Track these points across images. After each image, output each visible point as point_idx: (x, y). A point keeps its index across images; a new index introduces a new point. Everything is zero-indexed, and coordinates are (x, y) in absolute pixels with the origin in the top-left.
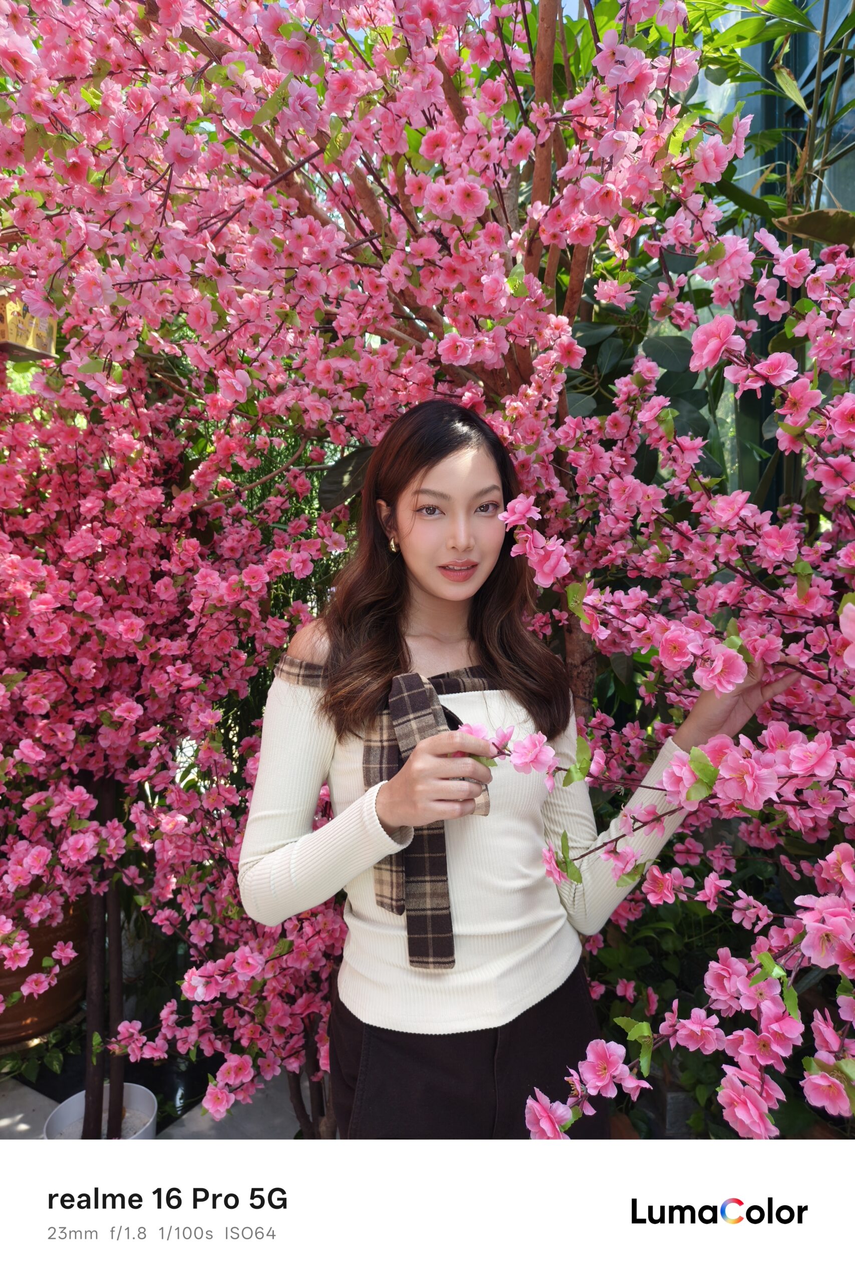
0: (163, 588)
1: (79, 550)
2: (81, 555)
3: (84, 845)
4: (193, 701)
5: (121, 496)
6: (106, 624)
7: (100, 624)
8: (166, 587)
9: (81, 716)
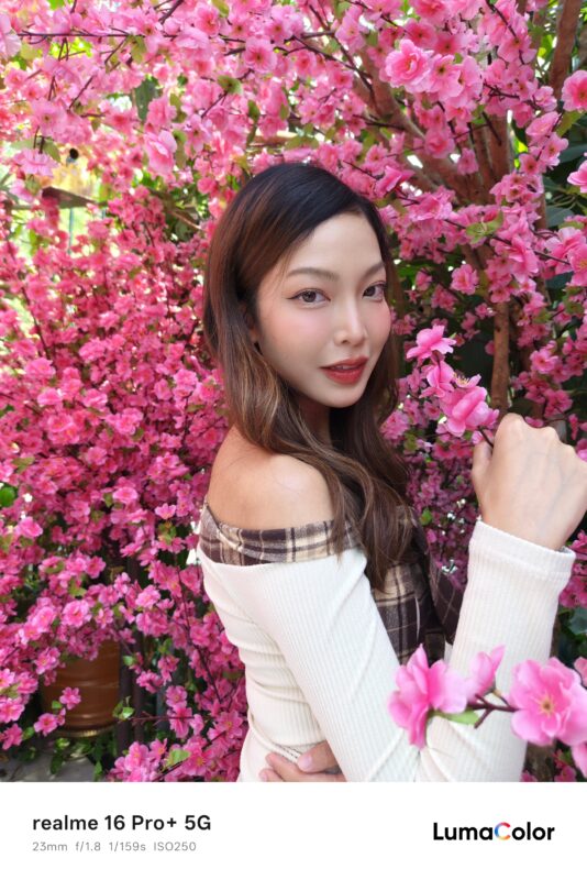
0: (160, 389)
1: (90, 354)
2: (91, 358)
3: (79, 611)
4: (179, 488)
5: (125, 307)
6: (113, 419)
7: (108, 418)
8: (162, 388)
9: (95, 496)
